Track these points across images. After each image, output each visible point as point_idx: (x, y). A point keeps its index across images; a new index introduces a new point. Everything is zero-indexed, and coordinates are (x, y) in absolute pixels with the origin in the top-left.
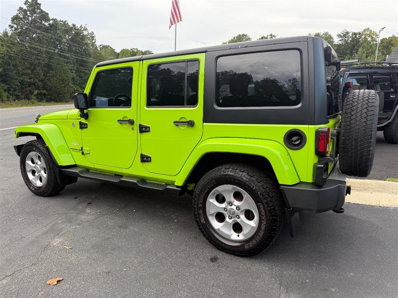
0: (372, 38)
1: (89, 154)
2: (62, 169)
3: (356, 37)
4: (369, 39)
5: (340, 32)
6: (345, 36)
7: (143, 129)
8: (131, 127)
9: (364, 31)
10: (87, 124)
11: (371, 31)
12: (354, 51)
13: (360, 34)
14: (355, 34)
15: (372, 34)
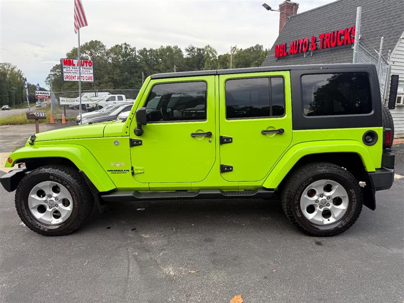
0: (213, 54)
1: (143, 173)
2: (102, 196)
3: (200, 52)
4: (211, 55)
5: (187, 47)
6: (191, 50)
7: (224, 141)
8: (207, 139)
9: (206, 47)
10: (141, 141)
11: (211, 48)
12: (200, 65)
13: (203, 50)
14: (200, 50)
15: (212, 51)
